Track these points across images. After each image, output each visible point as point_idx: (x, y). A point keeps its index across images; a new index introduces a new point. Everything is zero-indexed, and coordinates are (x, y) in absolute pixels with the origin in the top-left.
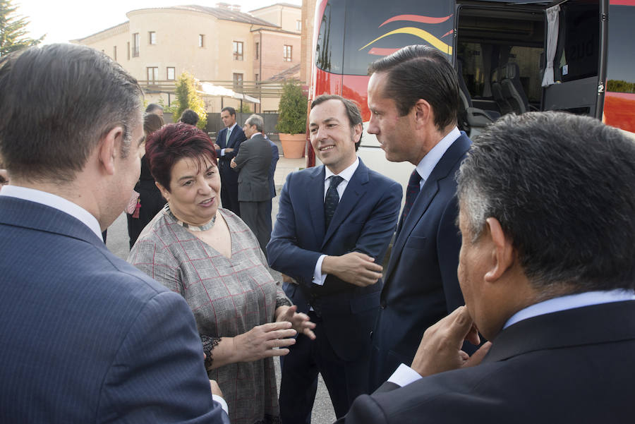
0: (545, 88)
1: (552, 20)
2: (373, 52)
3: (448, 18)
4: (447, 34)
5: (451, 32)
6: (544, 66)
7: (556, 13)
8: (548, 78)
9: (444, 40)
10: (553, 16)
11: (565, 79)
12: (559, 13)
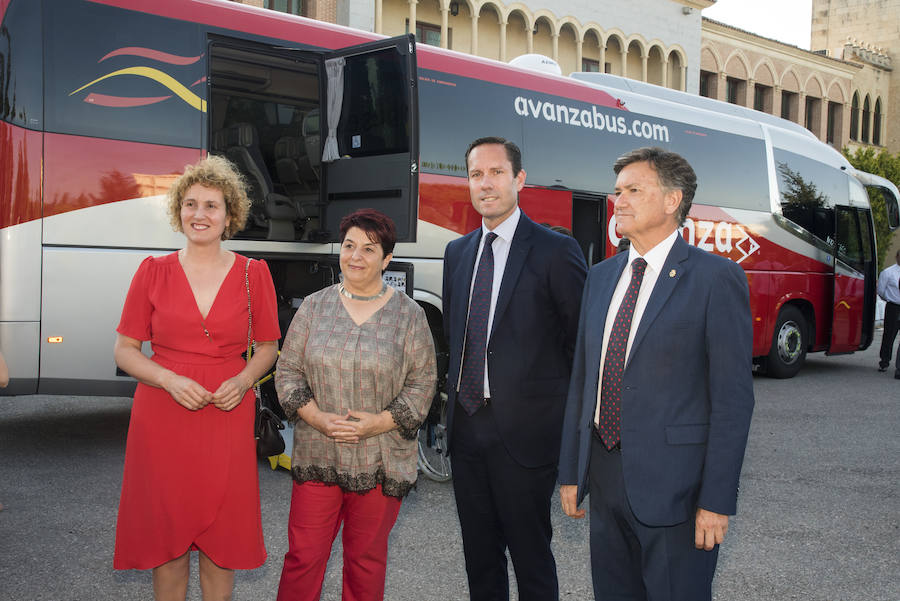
0: (324, 163)
1: (336, 75)
2: (91, 100)
3: (197, 59)
4: (199, 82)
5: (204, 79)
6: (324, 134)
7: (340, 69)
8: (331, 151)
9: (195, 90)
10: (336, 72)
11: (355, 153)
12: (344, 67)
